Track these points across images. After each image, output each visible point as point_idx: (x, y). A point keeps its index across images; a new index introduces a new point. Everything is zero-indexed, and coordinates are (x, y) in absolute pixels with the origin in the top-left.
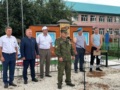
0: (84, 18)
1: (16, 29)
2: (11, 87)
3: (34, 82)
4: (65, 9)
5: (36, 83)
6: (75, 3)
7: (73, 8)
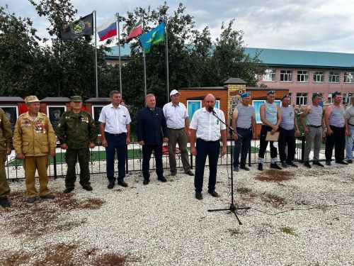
0: (286, 76)
1: (161, 95)
2: (121, 187)
3: (160, 183)
4: (243, 61)
5: (165, 183)
6: (262, 50)
7: (259, 58)
